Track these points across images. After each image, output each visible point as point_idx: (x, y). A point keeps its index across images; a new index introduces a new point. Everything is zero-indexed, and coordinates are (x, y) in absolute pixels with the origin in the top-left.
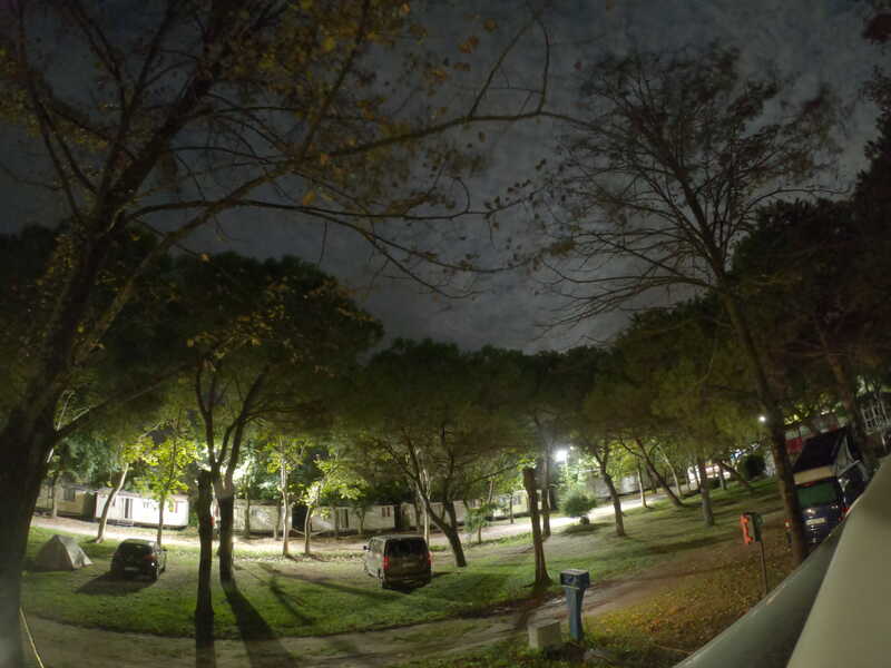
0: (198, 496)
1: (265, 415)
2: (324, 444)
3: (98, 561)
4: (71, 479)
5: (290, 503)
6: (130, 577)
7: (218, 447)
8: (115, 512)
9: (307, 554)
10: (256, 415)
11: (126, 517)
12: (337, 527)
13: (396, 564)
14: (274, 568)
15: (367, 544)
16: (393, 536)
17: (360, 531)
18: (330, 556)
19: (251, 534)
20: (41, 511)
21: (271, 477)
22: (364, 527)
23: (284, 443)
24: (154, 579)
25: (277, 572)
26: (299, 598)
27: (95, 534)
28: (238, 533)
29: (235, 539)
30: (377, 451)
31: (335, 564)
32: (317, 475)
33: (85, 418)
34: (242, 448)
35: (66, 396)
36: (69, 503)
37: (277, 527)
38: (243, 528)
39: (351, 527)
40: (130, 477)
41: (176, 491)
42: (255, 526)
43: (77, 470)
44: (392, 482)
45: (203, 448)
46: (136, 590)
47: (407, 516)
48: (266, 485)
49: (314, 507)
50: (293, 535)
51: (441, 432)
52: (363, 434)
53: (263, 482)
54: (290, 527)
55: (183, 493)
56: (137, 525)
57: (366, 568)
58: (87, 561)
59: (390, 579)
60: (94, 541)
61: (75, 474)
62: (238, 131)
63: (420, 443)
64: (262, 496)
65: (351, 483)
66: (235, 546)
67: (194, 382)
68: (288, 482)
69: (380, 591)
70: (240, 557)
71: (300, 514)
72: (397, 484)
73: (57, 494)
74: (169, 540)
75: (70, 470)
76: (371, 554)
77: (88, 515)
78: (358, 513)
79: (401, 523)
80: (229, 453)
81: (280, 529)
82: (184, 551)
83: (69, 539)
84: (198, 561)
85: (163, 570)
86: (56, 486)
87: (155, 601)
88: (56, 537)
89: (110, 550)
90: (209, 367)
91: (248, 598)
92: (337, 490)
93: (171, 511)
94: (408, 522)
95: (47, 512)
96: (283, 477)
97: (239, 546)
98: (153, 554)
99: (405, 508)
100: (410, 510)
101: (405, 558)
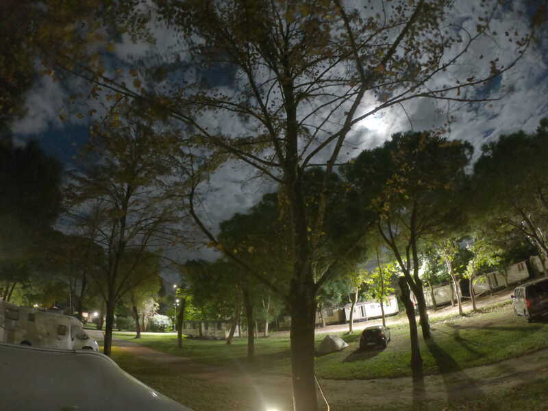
0: (400, 293)
1: (426, 231)
2: (468, 234)
3: (353, 344)
4: (329, 305)
5: (457, 280)
6: (371, 348)
7: (404, 260)
8: (357, 315)
9: (476, 311)
10: (420, 233)
11: (363, 316)
12: (491, 288)
13: (535, 303)
14: (456, 324)
15: (513, 294)
16: (530, 283)
17: (506, 286)
18: (490, 308)
19: (438, 307)
20: (318, 325)
21: (441, 267)
22: (509, 282)
23: (443, 244)
24: (385, 346)
25: (457, 327)
26: (474, 341)
27: (347, 329)
28: (430, 308)
29: (428, 312)
30: (503, 226)
31: (494, 313)
32: (470, 256)
33: (328, 272)
34: (419, 256)
35: (314, 265)
36: (331, 318)
37: (453, 298)
38: (431, 304)
39: (500, 284)
40: (360, 293)
41: (388, 294)
42: (439, 300)
43: (332, 300)
44: (519, 243)
45: (396, 265)
46: (375, 355)
47: (536, 265)
48: (439, 273)
49: (473, 278)
50: (463, 300)
51: (540, 196)
52: (490, 219)
53: (437, 271)
54: (461, 296)
55: (392, 294)
56: (369, 319)
57: (515, 311)
58: (346, 345)
59: (533, 315)
60: (348, 333)
61: (330, 301)
62: (322, 92)
63: (528, 209)
64: (439, 280)
65: (492, 254)
66: (429, 317)
67: (378, 230)
68: (453, 267)
69: (528, 325)
70: (433, 322)
71: (465, 285)
72: (522, 244)
73: (323, 314)
74: (390, 323)
75: (328, 301)
76: (517, 300)
77: (342, 321)
78: (502, 274)
79: (533, 272)
80: (412, 261)
81: (455, 298)
82: (399, 327)
83: (336, 336)
84: (409, 330)
85: (389, 340)
86: (322, 311)
87: (387, 359)
88: (328, 336)
89: (358, 336)
90: (384, 217)
91: (441, 347)
92: (485, 263)
93: (387, 306)
94: (537, 270)
95: (321, 325)
96: (448, 265)
97: (432, 316)
98: (382, 333)
99: (533, 260)
100: (537, 260)
101: (541, 297)
